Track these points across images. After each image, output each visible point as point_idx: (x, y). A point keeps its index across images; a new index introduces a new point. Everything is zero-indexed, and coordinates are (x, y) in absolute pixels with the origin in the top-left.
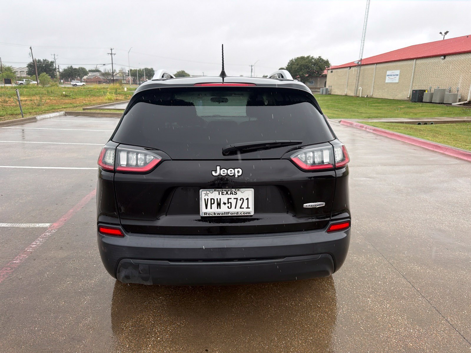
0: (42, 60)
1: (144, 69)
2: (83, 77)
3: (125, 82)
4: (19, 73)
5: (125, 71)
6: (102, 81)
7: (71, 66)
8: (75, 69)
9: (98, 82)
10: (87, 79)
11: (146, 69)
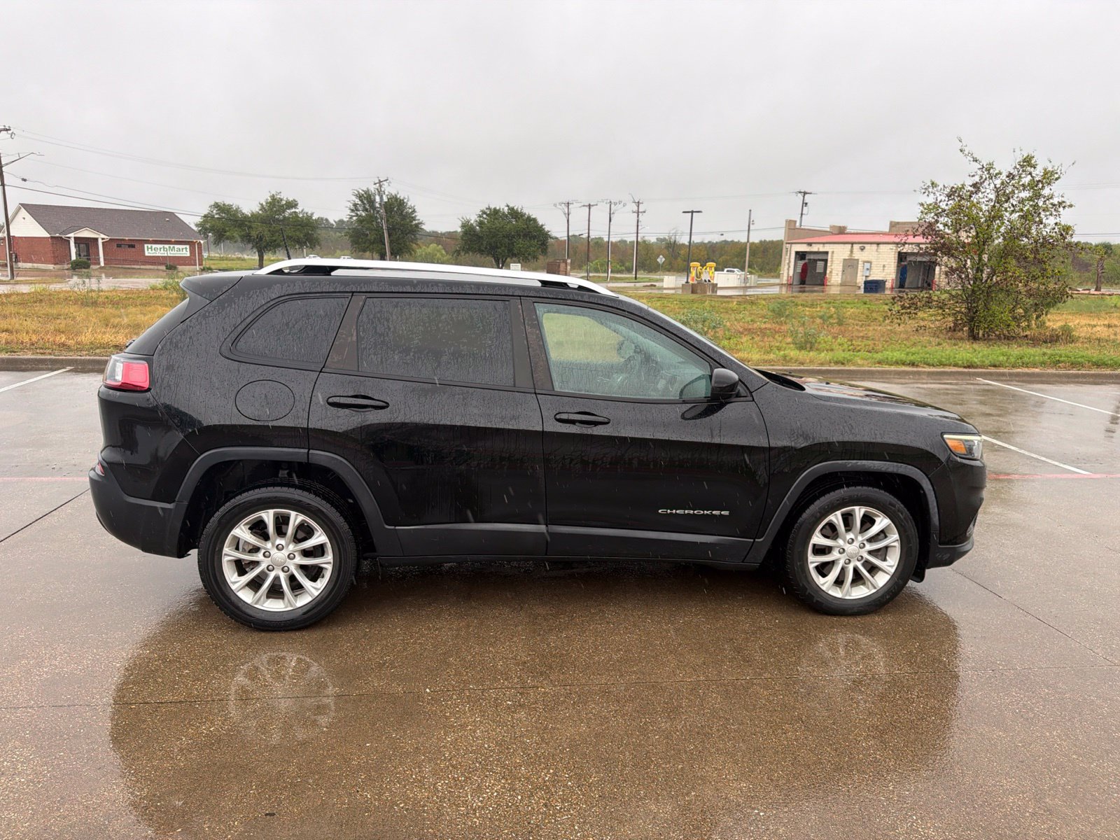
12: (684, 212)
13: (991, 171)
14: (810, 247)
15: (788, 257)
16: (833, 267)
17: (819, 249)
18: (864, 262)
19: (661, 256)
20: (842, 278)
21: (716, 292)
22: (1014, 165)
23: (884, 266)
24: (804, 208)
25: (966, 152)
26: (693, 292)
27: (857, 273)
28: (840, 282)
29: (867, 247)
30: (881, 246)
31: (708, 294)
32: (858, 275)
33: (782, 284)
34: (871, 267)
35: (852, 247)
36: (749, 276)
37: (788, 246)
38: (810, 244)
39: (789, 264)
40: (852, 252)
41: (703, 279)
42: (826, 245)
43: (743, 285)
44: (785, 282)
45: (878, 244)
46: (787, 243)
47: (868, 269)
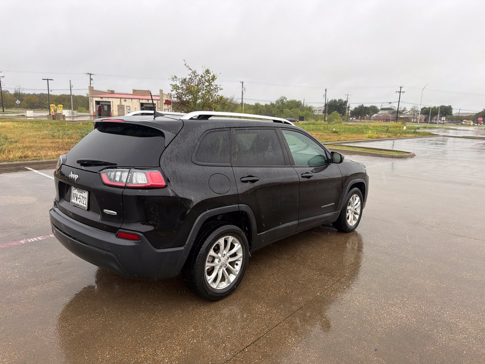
0: (337, 100)
1: (439, 107)
2: (373, 114)
3: (415, 121)
4: (317, 111)
5: (417, 109)
6: (390, 119)
7: (362, 105)
8: (366, 107)
9: (385, 120)
10: (376, 117)
11: (442, 107)
12: (43, 79)
13: (196, 74)
14: (102, 99)
15: (92, 103)
16: (113, 108)
17: (106, 100)
18: (127, 106)
19: (18, 100)
20: (118, 113)
21: (65, 119)
22: (203, 73)
23: (135, 108)
24: (91, 81)
25: (187, 66)
26: (53, 119)
27: (124, 111)
28: (117, 115)
29: (127, 100)
30: (133, 100)
31: (61, 120)
32: (125, 112)
33: (91, 115)
34: (130, 108)
35: (121, 100)
36: (74, 111)
37: (92, 98)
38: (102, 98)
39: (93, 106)
40: (121, 102)
41: (58, 113)
42: (109, 98)
43: (72, 116)
44: (92, 114)
45: (132, 99)
46: (91, 97)
47: (129, 109)
